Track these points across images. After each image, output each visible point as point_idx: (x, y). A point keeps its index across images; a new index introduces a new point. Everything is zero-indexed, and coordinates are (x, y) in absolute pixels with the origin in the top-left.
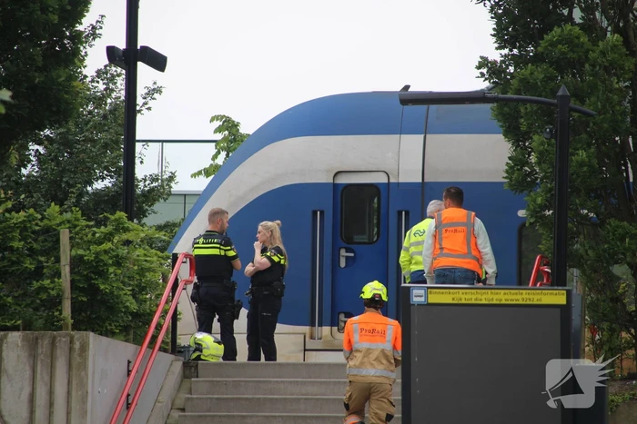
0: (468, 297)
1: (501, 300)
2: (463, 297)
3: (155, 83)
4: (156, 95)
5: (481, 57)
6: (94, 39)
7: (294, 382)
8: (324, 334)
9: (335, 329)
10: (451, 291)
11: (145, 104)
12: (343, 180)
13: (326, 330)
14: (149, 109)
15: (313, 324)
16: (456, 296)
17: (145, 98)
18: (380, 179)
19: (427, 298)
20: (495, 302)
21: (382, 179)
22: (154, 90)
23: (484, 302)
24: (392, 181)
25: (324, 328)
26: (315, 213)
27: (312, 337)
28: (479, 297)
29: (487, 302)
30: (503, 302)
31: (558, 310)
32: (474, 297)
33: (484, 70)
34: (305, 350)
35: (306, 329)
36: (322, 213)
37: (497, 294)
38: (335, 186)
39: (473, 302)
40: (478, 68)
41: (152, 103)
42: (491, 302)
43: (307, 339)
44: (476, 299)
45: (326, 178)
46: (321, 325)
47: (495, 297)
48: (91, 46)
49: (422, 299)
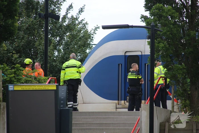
0: (26, 88)
1: (36, 89)
2: (25, 88)
3: (97, 25)
4: (98, 29)
5: (141, 15)
6: (82, 12)
7: (84, 118)
8: (122, 103)
9: (126, 101)
10: (21, 86)
11: (94, 32)
12: (128, 54)
13: (123, 102)
14: (96, 34)
15: (119, 100)
16: (23, 88)
17: (95, 30)
18: (139, 54)
19: (14, 88)
20: (34, 89)
21: (139, 53)
22: (97, 27)
23: (31, 89)
24: (143, 54)
25: (122, 101)
26: (119, 65)
27: (118, 104)
28: (30, 88)
29: (32, 89)
30: (37, 89)
31: (54, 91)
32: (28, 88)
33: (143, 19)
34: (116, 108)
35: (117, 102)
36: (121, 65)
37: (35, 87)
38: (125, 56)
39: (28, 89)
40: (141, 18)
41: (96, 32)
42: (33, 89)
43: (117, 105)
44: (29, 88)
45: (122, 54)
46: (121, 100)
47: (35, 88)
48: (81, 14)
49: (12, 89)
